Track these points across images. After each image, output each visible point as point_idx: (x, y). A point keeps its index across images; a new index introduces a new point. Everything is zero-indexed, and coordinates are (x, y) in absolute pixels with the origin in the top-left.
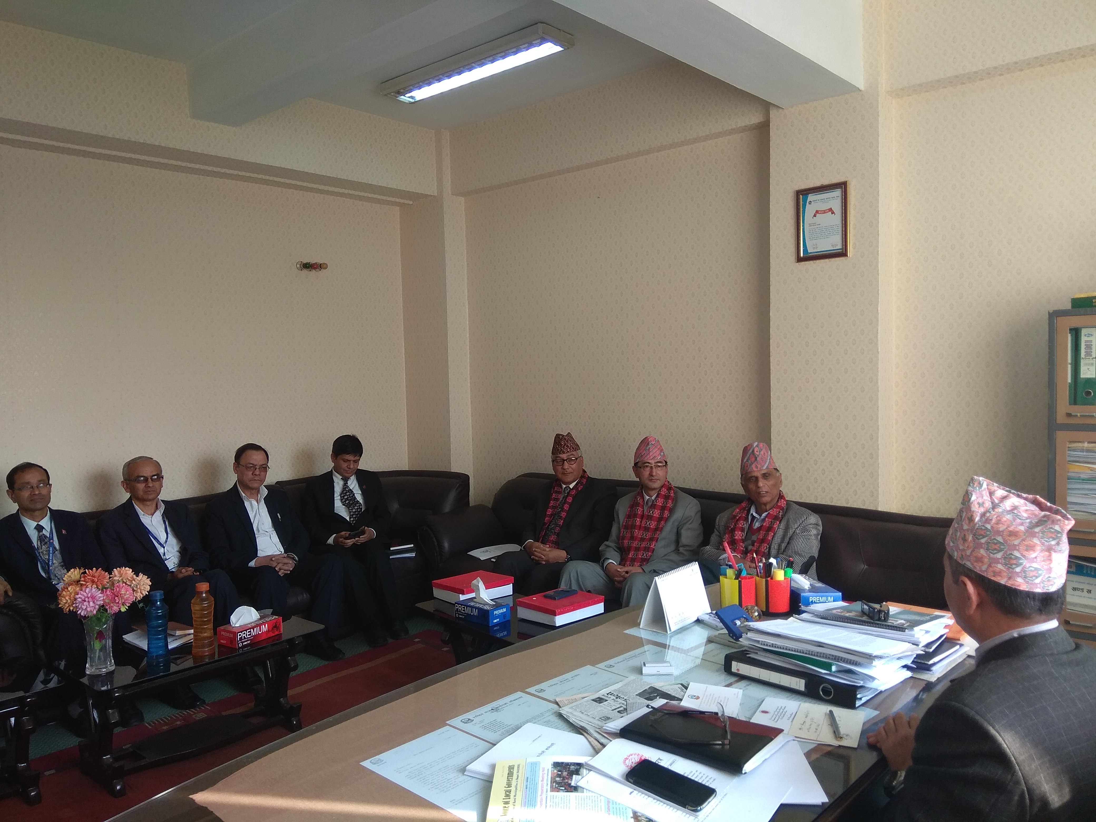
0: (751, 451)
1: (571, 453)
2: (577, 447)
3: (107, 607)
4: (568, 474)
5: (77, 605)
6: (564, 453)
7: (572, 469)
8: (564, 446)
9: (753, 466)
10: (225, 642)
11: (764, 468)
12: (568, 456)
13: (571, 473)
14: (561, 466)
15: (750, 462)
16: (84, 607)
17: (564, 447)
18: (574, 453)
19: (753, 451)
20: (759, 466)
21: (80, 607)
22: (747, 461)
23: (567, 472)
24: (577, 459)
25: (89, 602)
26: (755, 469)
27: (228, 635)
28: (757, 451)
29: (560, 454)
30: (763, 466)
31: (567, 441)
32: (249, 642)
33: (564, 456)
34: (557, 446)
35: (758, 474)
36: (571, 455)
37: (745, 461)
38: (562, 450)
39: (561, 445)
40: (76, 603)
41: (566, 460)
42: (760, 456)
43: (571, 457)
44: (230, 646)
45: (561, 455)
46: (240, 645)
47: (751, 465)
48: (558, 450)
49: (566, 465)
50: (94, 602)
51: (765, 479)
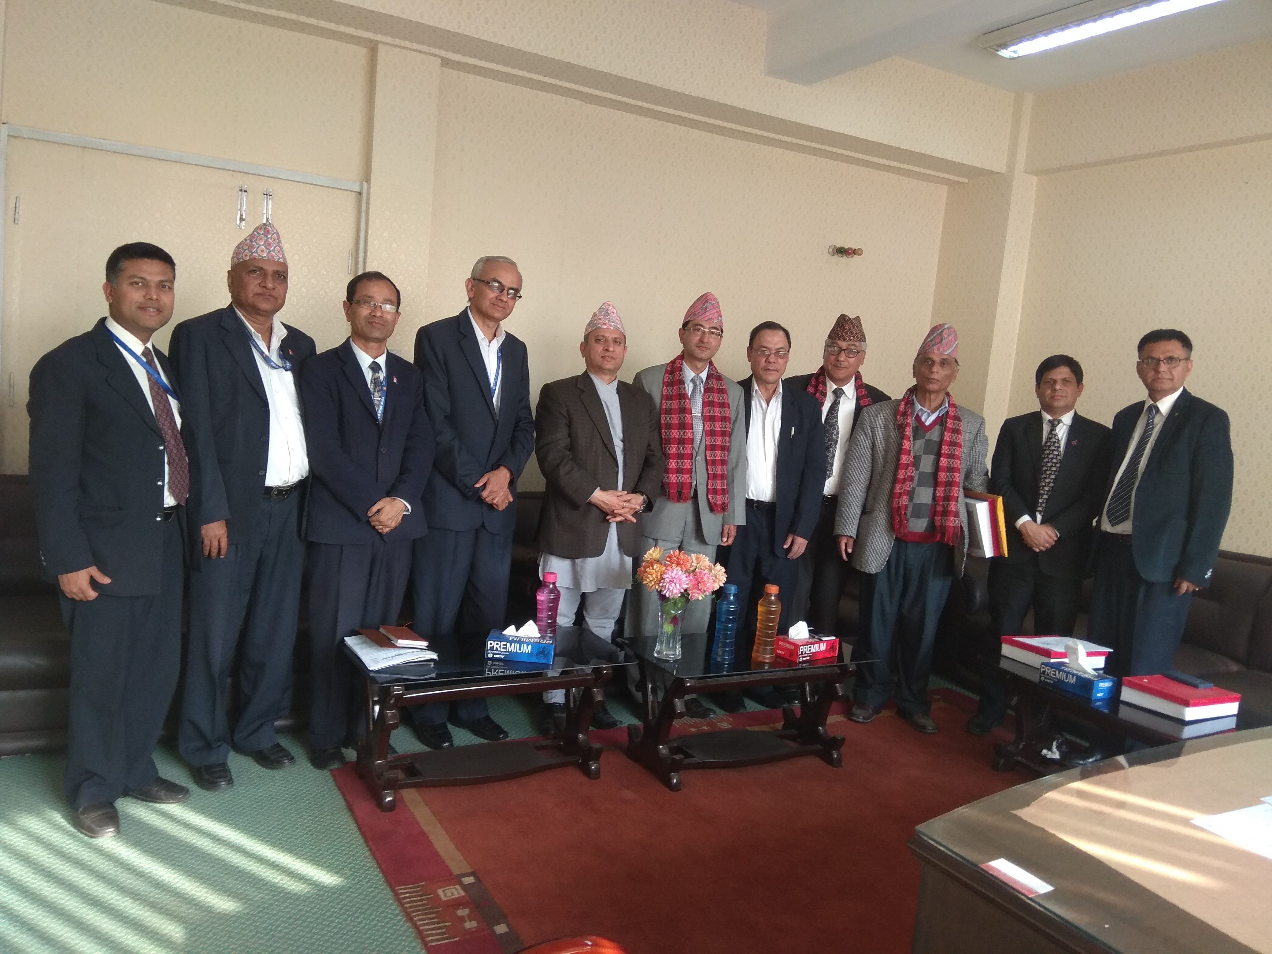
0: (940, 331)
1: (853, 343)
2: (862, 338)
3: (690, 592)
4: (841, 369)
5: (664, 584)
6: (844, 340)
7: (848, 362)
8: (848, 331)
9: (935, 347)
10: (783, 653)
11: (946, 353)
12: (849, 345)
13: (846, 368)
14: (835, 356)
15: (933, 342)
16: (671, 588)
17: (846, 332)
18: (857, 343)
19: (942, 332)
20: (941, 349)
21: (667, 587)
22: (931, 341)
23: (840, 364)
24: (858, 352)
25: (675, 584)
26: (935, 351)
27: (788, 646)
28: (946, 334)
29: (839, 339)
30: (946, 351)
31: (853, 327)
32: (808, 658)
33: (844, 344)
34: (839, 329)
35: (937, 359)
36: (853, 345)
37: (929, 340)
38: (843, 335)
39: (844, 329)
40: (664, 583)
41: (844, 350)
42: (947, 340)
43: (852, 347)
44: (789, 658)
45: (839, 342)
46: (801, 660)
47: (933, 346)
48: (838, 334)
49: (843, 357)
50: (680, 585)
51: (941, 366)
